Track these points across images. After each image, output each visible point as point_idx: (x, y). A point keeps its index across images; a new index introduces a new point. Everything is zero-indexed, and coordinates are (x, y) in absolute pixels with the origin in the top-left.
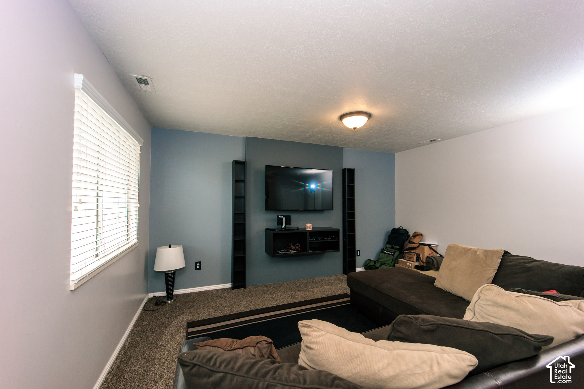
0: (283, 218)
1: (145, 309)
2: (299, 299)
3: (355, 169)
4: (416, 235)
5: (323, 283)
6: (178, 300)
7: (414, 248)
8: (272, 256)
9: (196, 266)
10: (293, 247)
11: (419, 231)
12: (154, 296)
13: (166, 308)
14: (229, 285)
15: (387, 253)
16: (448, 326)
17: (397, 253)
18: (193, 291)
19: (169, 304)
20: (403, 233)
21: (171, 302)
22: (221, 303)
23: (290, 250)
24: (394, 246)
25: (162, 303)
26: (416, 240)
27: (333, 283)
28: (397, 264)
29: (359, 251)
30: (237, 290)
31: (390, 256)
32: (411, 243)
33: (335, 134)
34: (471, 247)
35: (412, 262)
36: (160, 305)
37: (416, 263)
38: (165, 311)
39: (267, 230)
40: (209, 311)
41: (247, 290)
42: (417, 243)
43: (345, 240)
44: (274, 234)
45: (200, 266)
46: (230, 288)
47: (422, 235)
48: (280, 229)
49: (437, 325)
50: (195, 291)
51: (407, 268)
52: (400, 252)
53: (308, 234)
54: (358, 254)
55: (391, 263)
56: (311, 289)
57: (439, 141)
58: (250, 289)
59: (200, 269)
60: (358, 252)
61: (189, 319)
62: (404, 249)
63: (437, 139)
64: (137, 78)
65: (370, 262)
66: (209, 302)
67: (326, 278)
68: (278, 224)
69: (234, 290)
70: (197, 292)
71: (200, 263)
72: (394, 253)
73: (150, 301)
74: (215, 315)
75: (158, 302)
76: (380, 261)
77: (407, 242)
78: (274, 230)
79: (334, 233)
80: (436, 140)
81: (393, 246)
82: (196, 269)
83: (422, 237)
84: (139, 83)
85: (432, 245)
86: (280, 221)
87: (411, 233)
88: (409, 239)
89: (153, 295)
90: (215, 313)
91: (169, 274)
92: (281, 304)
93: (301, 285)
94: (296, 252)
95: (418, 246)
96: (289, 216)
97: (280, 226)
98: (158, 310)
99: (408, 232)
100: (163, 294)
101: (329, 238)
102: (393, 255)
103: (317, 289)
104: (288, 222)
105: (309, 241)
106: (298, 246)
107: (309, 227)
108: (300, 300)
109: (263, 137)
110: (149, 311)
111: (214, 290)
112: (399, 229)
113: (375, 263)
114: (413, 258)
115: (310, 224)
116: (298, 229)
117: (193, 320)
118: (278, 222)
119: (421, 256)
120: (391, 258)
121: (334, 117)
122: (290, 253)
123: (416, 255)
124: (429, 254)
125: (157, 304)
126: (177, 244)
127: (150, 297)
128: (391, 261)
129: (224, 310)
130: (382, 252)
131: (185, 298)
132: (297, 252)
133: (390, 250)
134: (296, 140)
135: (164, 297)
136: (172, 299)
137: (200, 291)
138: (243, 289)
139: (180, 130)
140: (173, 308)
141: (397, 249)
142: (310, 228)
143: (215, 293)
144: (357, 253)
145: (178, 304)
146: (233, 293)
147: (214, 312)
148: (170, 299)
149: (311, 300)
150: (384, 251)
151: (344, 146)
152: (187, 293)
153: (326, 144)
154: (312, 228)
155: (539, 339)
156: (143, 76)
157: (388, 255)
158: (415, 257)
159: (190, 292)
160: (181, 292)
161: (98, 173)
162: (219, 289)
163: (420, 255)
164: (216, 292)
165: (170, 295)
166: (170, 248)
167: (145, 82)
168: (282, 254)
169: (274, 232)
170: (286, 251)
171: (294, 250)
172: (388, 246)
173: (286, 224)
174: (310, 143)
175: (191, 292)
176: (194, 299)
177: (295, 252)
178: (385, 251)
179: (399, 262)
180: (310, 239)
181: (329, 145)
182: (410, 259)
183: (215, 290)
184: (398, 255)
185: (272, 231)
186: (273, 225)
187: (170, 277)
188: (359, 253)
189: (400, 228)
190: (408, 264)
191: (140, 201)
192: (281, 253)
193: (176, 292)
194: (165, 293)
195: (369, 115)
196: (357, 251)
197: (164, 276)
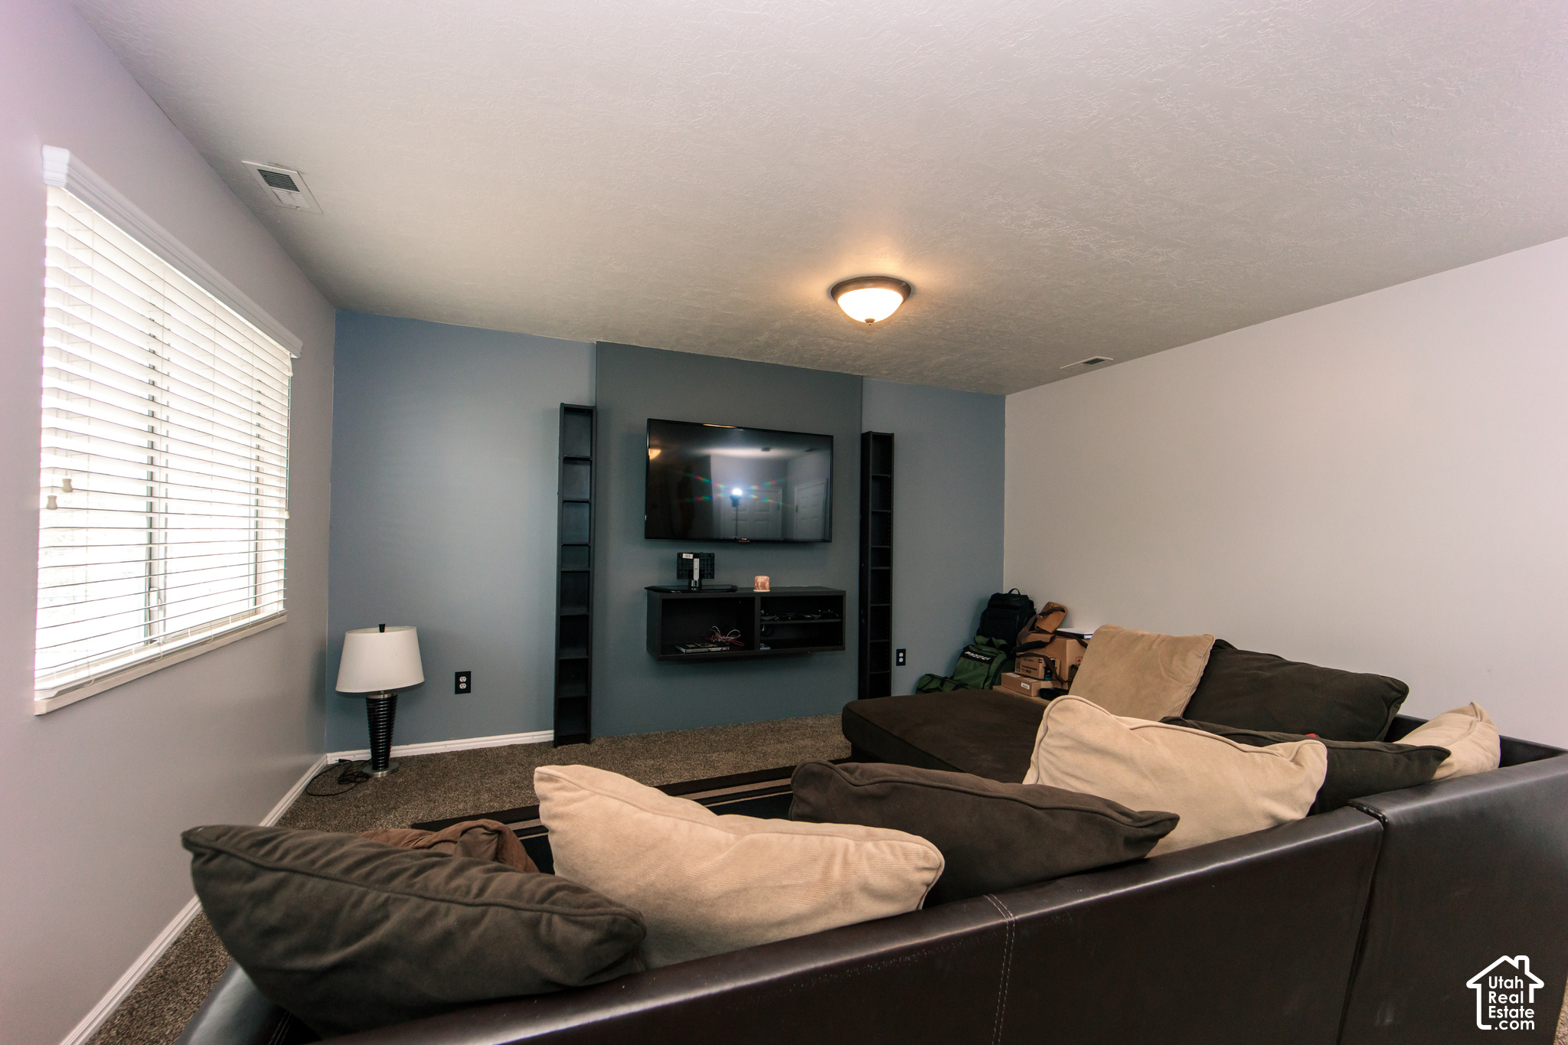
0: (691, 561)
1: (309, 792)
2: (724, 771)
3: (893, 434)
4: (1052, 609)
5: (797, 732)
6: (401, 769)
7: (1041, 645)
8: (660, 659)
9: (458, 683)
10: (721, 638)
11: (1058, 600)
12: (340, 761)
13: (367, 790)
14: (548, 735)
15: (975, 659)
16: (918, 787)
17: (1002, 657)
18: (449, 748)
19: (377, 780)
20: (1018, 605)
21: (382, 774)
22: (516, 778)
23: (711, 646)
24: (993, 639)
25: (357, 776)
26: (1049, 624)
27: (824, 732)
28: (997, 685)
29: (904, 651)
30: (567, 746)
31: (981, 665)
32: (1036, 633)
33: (833, 338)
34: (1145, 633)
35: (1034, 681)
36: (352, 782)
37: (1042, 682)
38: (361, 797)
39: (651, 589)
40: (479, 798)
41: (594, 748)
42: (1051, 631)
43: (863, 621)
44: (665, 602)
45: (468, 682)
46: (549, 742)
47: (1062, 610)
48: (687, 588)
49: (893, 784)
50: (454, 750)
51: (1019, 695)
52: (1007, 656)
53: (758, 603)
54: (901, 660)
55: (984, 684)
56: (763, 746)
57: (1111, 363)
58: (601, 746)
59: (468, 690)
60: (901, 655)
61: (420, 817)
62: (1018, 645)
63: (1104, 358)
64: (261, 171)
65: (931, 681)
66: (482, 777)
67: (810, 722)
68: (679, 576)
69: (559, 748)
70: (457, 751)
71: (468, 674)
72: (993, 658)
73: (328, 773)
74: (492, 807)
75: (347, 774)
76: (955, 678)
77: (1025, 629)
78: (668, 591)
79: (833, 602)
80: (1102, 360)
81: (991, 640)
82: (458, 691)
83: (1065, 617)
84: (270, 184)
85: (1086, 637)
86: (684, 569)
87: (1039, 607)
88: (1032, 620)
89: (338, 759)
90: (492, 804)
91: (380, 700)
92: (672, 783)
93: (738, 736)
94: (724, 649)
95: (1052, 639)
96: (710, 554)
97: (684, 583)
98: (344, 795)
99: (1032, 603)
100: (364, 754)
101: (818, 613)
102: (990, 662)
103: (779, 746)
104: (708, 571)
105: (762, 620)
106: (735, 634)
107: (762, 583)
108: (726, 774)
109: (645, 343)
110: (320, 796)
111: (504, 747)
112: (1010, 595)
113: (942, 684)
114: (1036, 670)
115: (766, 577)
116: (733, 589)
117: (430, 820)
118: (679, 570)
119: (1057, 665)
120: (983, 670)
121: (815, 289)
122: (709, 651)
123: (1043, 661)
124: (1078, 659)
125: (343, 780)
126: (399, 623)
127: (329, 763)
128: (984, 678)
129: (519, 795)
130: (963, 655)
131: (423, 766)
132: (728, 650)
133: (985, 649)
134: (731, 353)
135: (363, 763)
136: (386, 767)
137: (467, 749)
138: (582, 745)
139: (414, 320)
140: (383, 788)
141: (1002, 648)
142: (764, 588)
143: (505, 753)
144: (898, 657)
145: (401, 780)
146: (553, 756)
147: (491, 801)
148: (382, 767)
149: (755, 772)
150: (969, 653)
151: (866, 374)
152: (432, 755)
153: (815, 367)
154: (771, 588)
155: (1141, 820)
156: (277, 165)
157: (978, 663)
158: (1041, 666)
159: (439, 752)
160: (410, 751)
161: (152, 422)
162: (518, 745)
163: (1054, 661)
164: (508, 753)
165: (381, 757)
166: (381, 632)
167: (285, 182)
168: (686, 653)
169: (667, 596)
170: (699, 647)
171: (721, 644)
172: (981, 639)
173: (701, 576)
174: (773, 362)
175: (443, 751)
176: (446, 768)
177: (722, 651)
178: (972, 652)
179: (1003, 680)
180: (765, 615)
181: (824, 369)
182: (1030, 672)
183: (508, 746)
184: (1003, 663)
185: (658, 594)
186: (667, 578)
187: (382, 709)
188: (904, 657)
189: (1012, 593)
190: (1022, 685)
191: (292, 505)
192: (684, 650)
193: (398, 751)
194: (368, 753)
195: (906, 289)
196: (899, 651)
197: (366, 707)
